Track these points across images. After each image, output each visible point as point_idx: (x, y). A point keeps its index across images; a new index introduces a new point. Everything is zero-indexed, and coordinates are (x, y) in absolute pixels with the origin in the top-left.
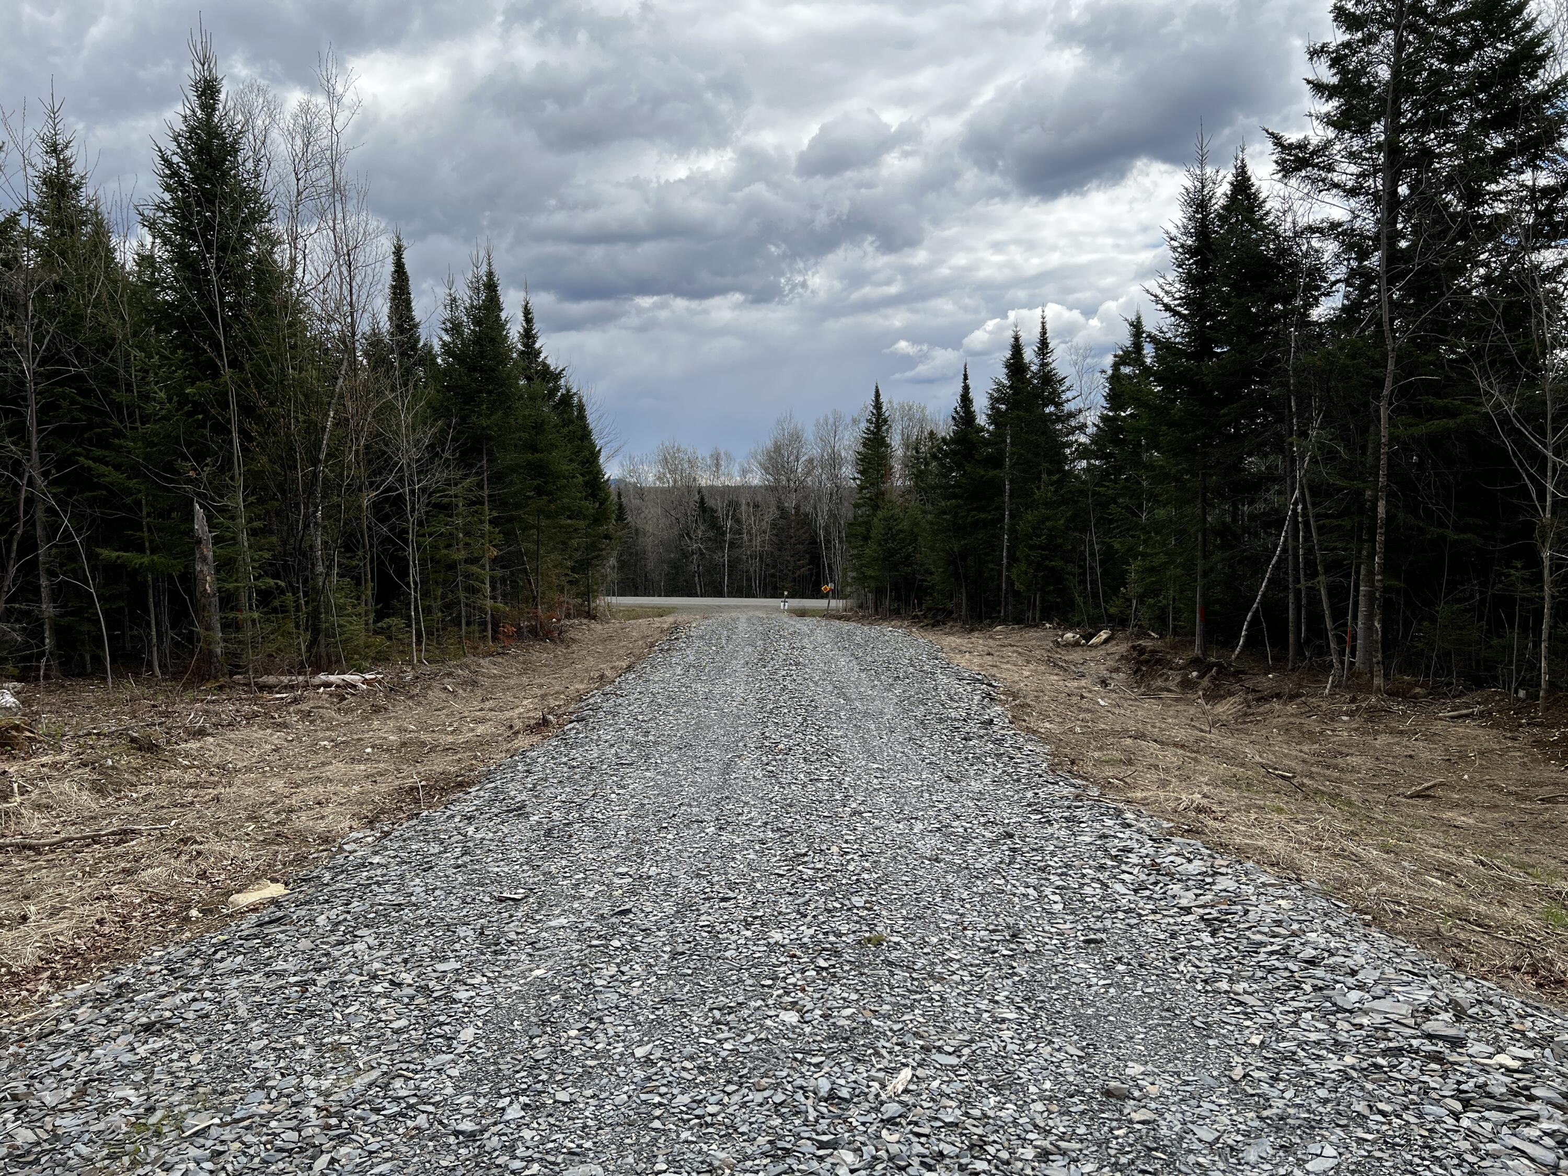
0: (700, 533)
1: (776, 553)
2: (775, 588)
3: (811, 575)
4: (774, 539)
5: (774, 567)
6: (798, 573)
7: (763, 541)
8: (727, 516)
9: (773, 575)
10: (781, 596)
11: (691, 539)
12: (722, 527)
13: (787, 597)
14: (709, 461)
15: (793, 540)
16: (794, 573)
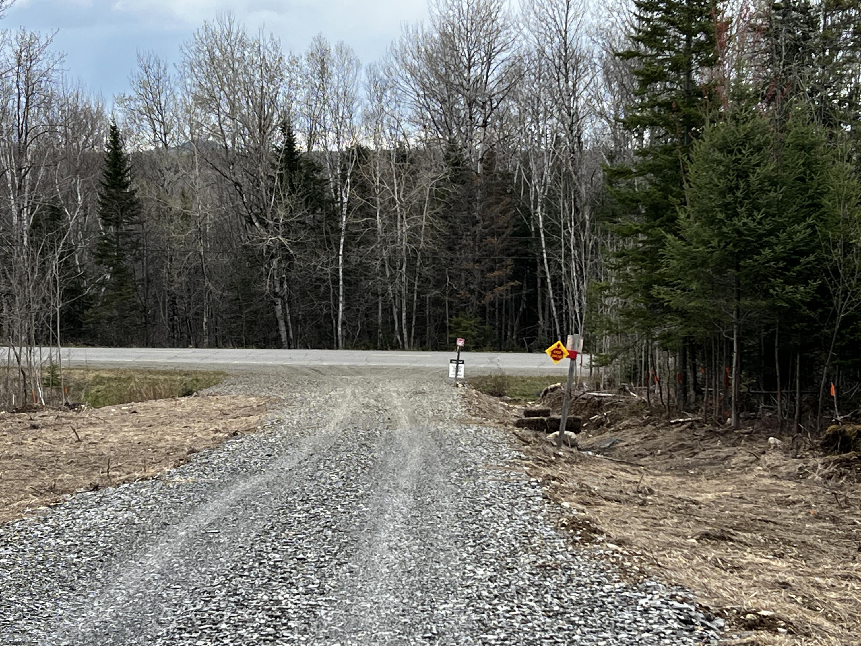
0: (281, 214)
1: (444, 254)
2: (442, 329)
3: (518, 300)
4: (438, 224)
5: (438, 284)
6: (489, 297)
7: (415, 230)
8: (344, 177)
9: (437, 302)
10: (451, 347)
11: (266, 225)
12: (333, 201)
13: (465, 349)
14: (307, 68)
15: (479, 228)
16: (481, 296)
